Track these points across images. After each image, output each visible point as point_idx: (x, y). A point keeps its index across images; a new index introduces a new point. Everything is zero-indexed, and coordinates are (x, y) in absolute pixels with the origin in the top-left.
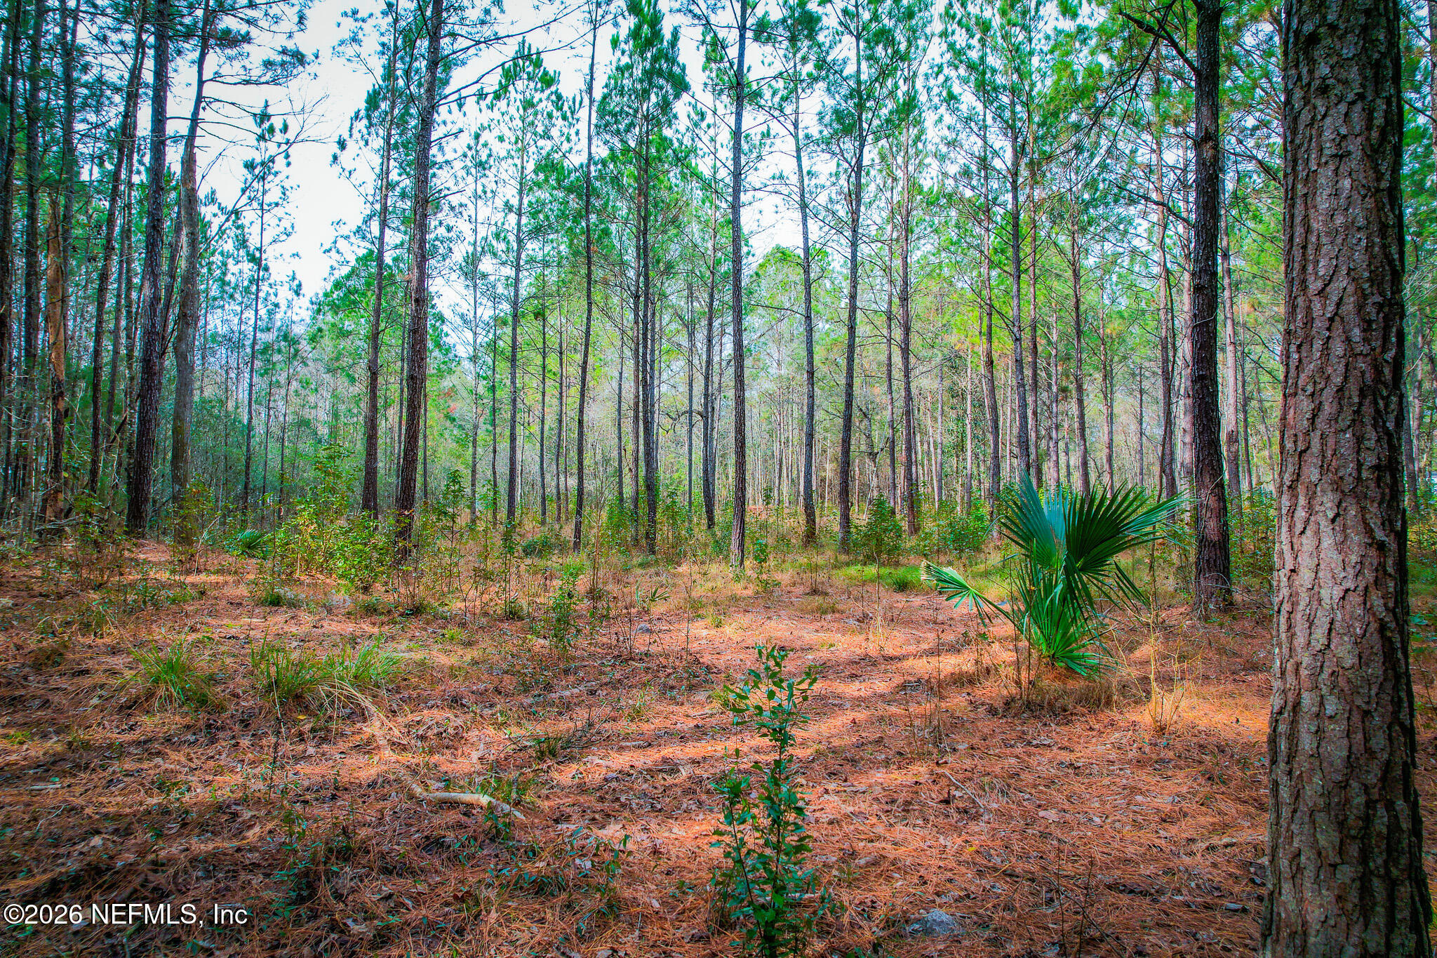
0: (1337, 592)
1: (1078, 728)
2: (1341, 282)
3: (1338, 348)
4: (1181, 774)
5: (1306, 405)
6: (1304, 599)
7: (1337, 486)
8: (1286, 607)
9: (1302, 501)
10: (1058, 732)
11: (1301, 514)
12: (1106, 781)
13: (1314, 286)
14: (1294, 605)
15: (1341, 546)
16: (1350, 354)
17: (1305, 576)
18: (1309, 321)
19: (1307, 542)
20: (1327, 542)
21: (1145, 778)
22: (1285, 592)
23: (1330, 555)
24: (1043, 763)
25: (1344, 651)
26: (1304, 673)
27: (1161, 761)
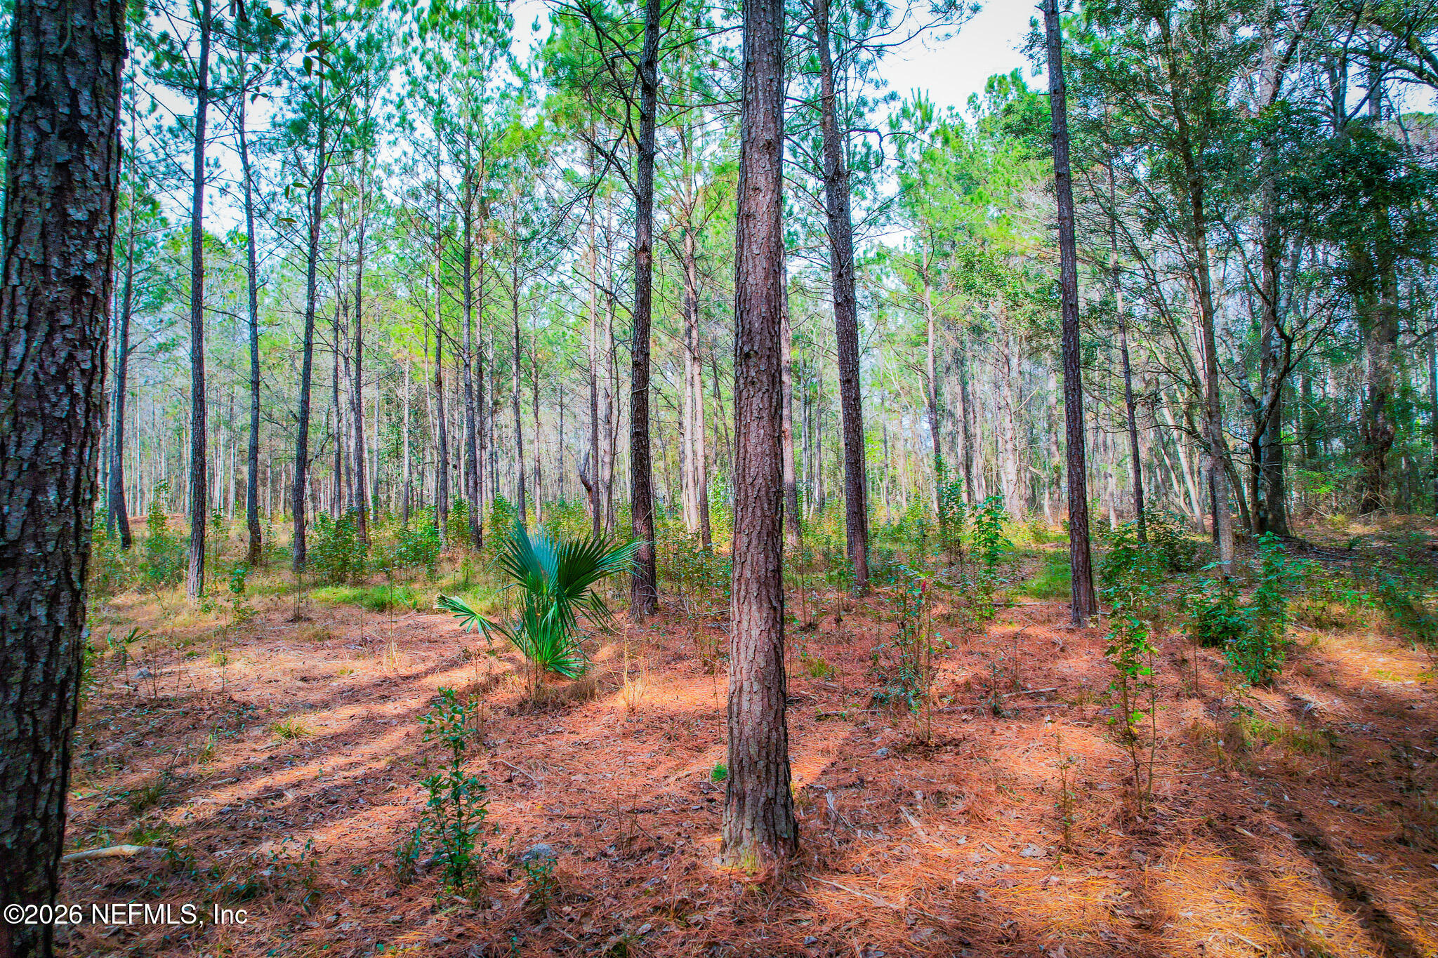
0: (758, 632)
1: (577, 716)
2: (760, 480)
3: (759, 513)
4: (652, 738)
5: (745, 540)
6: (744, 635)
7: (758, 582)
8: (736, 640)
9: (743, 587)
10: (565, 722)
11: (743, 593)
12: (607, 750)
13: (749, 480)
14: (740, 638)
15: (760, 608)
16: (764, 516)
17: (745, 624)
18: (747, 497)
19: (746, 607)
20: (754, 608)
21: (630, 744)
22: (736, 632)
23: (755, 614)
24: (562, 744)
25: (761, 661)
26: (744, 672)
27: (638, 731)
